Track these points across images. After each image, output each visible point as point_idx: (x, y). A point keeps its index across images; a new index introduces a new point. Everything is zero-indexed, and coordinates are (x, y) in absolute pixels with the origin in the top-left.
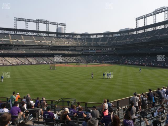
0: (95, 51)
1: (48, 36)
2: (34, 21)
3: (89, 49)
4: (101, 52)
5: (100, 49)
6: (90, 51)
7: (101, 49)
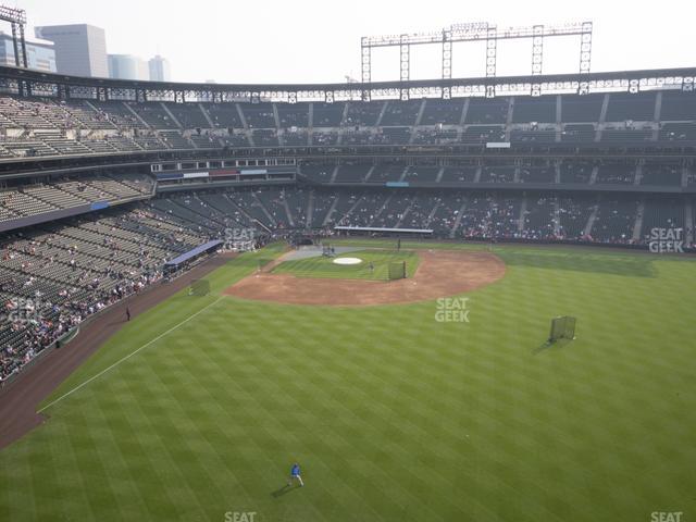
0: (206, 174)
3: (179, 167)
4: (234, 178)
5: (227, 163)
6: (186, 176)
7: (232, 163)
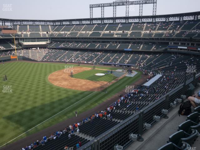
0: (186, 48)
1: (127, 22)
2: (110, 5)
4: (196, 51)
6: (179, 47)
